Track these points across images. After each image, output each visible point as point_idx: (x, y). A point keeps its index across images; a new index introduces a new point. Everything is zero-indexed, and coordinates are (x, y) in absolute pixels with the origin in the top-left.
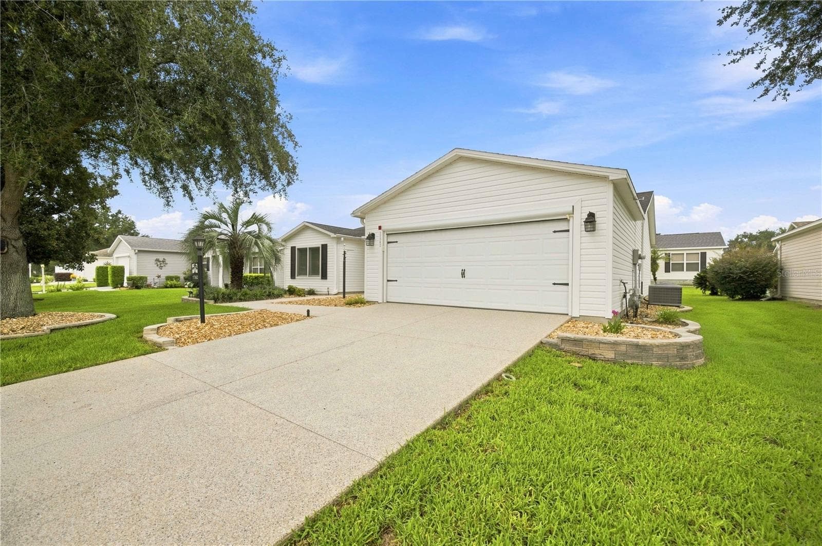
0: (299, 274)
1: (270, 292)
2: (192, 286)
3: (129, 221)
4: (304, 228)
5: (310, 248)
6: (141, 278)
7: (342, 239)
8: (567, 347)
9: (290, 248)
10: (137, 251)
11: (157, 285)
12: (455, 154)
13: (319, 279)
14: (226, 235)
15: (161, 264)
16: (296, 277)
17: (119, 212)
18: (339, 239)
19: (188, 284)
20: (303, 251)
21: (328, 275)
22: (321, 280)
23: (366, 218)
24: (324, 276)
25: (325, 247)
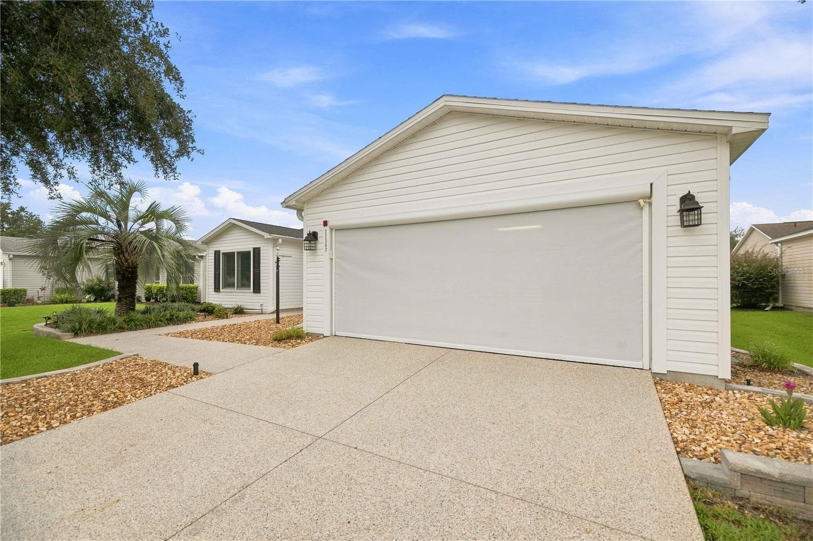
0: (225, 286)
1: (172, 316)
2: (92, 299)
3: (35, 219)
4: (231, 226)
5: (237, 252)
6: (16, 292)
7: (280, 241)
8: (757, 495)
9: (213, 252)
10: (11, 256)
11: (42, 299)
12: (442, 105)
13: (251, 293)
14: (107, 234)
15: (48, 273)
16: (221, 290)
17: (22, 209)
18: (276, 240)
19: (87, 297)
20: (229, 256)
21: (261, 288)
22: (253, 294)
23: (305, 209)
24: (257, 289)
25: (257, 251)
